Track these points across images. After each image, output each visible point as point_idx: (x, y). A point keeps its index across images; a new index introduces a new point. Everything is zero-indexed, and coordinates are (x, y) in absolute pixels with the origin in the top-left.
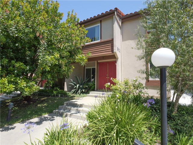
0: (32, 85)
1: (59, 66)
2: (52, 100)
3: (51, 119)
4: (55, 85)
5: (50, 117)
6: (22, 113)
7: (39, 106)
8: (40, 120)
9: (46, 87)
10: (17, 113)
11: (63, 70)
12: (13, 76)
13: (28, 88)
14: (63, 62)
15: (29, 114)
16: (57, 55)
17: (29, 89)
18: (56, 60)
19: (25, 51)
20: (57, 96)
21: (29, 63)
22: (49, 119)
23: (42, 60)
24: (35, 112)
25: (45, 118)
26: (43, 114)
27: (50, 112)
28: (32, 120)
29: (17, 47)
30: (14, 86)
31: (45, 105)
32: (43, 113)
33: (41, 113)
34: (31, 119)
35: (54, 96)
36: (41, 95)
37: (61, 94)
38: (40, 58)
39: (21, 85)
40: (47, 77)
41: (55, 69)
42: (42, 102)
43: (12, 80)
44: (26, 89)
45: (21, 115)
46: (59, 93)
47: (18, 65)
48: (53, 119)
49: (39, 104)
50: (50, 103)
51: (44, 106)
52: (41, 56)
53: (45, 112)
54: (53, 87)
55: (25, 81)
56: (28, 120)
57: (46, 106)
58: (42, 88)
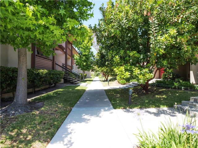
0: (146, 72)
1: (179, 48)
2: (172, 93)
3: (171, 114)
4: (176, 76)
5: (170, 111)
6: (141, 101)
7: (157, 97)
8: (157, 111)
9: (165, 78)
10: (137, 100)
11: (184, 52)
12: (129, 64)
13: (141, 75)
14: (183, 39)
15: (147, 103)
16: (173, 31)
17: (143, 77)
18: (172, 38)
19: (137, 39)
20: (179, 88)
21: (142, 52)
22: (168, 113)
23: (154, 43)
24: (153, 102)
25: (163, 111)
26: (161, 106)
27: (171, 106)
28: (149, 110)
29: (130, 37)
30: (130, 74)
31: (164, 96)
32: (161, 104)
33: (159, 104)
34: (148, 108)
35: (175, 88)
36: (159, 87)
37: (185, 86)
38: (151, 42)
39: (135, 73)
40: (163, 63)
41: (173, 52)
42: (160, 93)
43: (128, 68)
44: (140, 76)
45: (139, 102)
46: (181, 85)
47: (132, 54)
48: (174, 114)
49: (157, 95)
50: (170, 95)
51: (162, 98)
52: (152, 38)
53: (164, 105)
54: (173, 79)
55: (138, 69)
56: (145, 108)
57: (164, 98)
58: (161, 80)
